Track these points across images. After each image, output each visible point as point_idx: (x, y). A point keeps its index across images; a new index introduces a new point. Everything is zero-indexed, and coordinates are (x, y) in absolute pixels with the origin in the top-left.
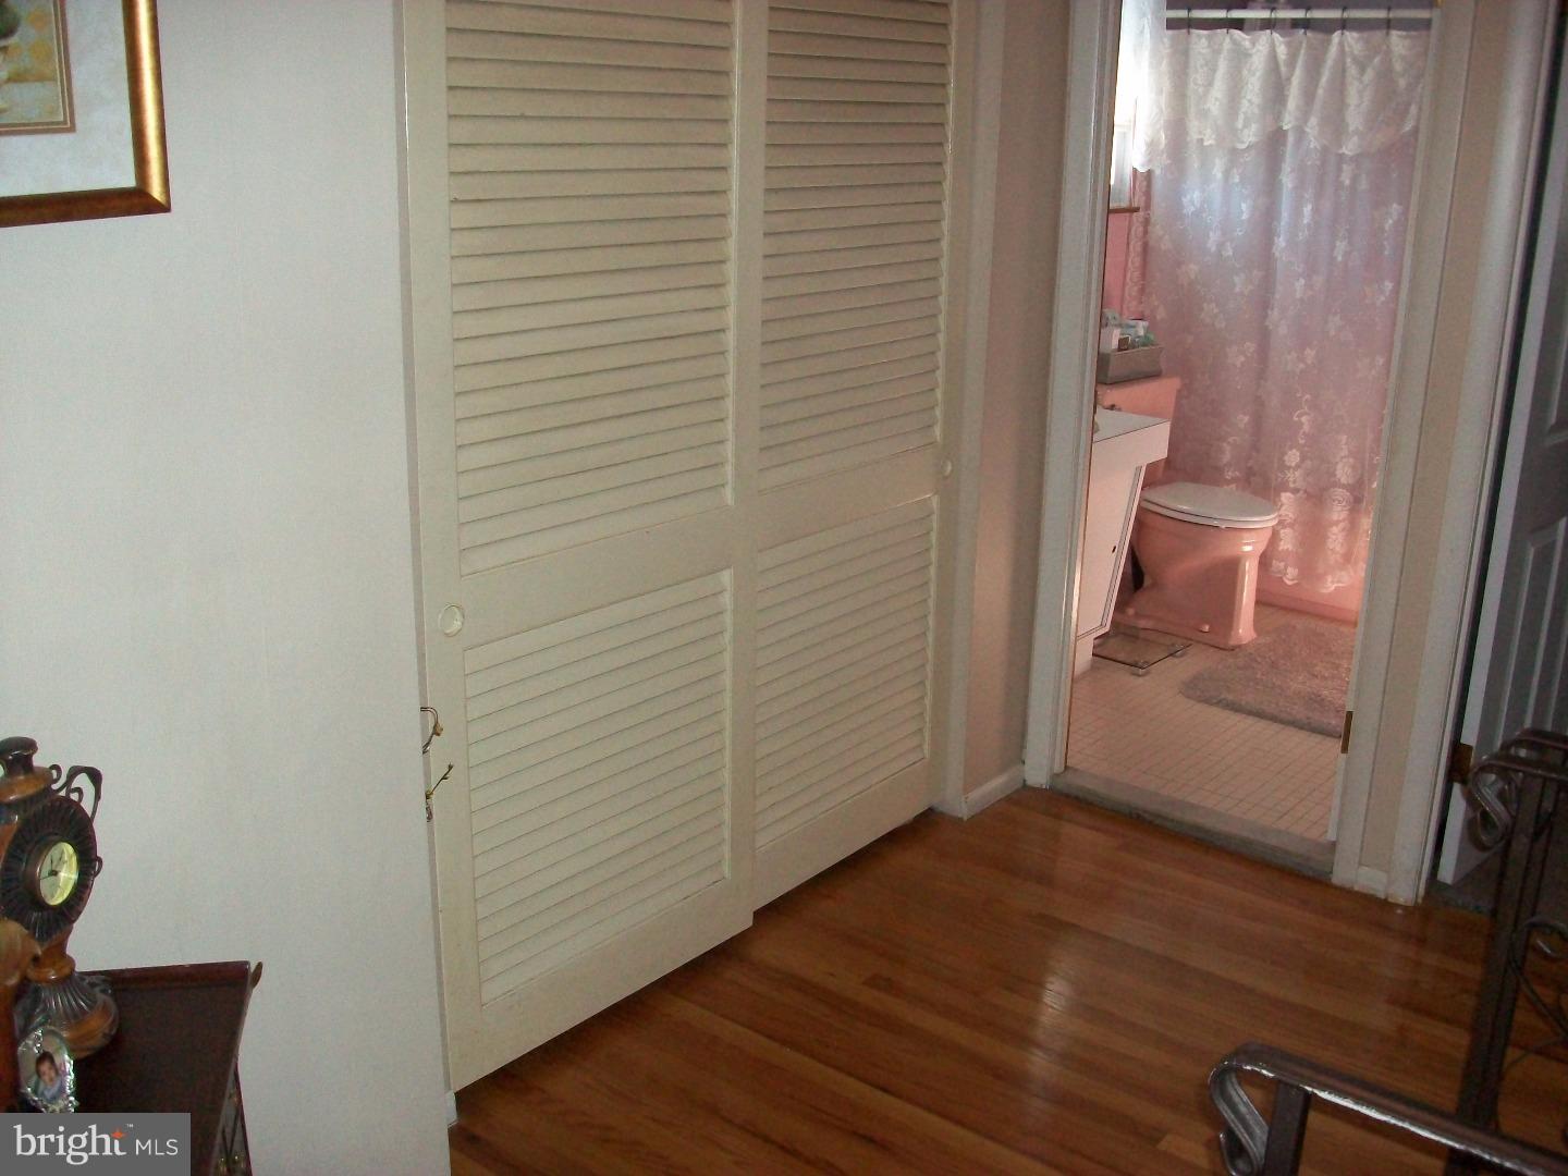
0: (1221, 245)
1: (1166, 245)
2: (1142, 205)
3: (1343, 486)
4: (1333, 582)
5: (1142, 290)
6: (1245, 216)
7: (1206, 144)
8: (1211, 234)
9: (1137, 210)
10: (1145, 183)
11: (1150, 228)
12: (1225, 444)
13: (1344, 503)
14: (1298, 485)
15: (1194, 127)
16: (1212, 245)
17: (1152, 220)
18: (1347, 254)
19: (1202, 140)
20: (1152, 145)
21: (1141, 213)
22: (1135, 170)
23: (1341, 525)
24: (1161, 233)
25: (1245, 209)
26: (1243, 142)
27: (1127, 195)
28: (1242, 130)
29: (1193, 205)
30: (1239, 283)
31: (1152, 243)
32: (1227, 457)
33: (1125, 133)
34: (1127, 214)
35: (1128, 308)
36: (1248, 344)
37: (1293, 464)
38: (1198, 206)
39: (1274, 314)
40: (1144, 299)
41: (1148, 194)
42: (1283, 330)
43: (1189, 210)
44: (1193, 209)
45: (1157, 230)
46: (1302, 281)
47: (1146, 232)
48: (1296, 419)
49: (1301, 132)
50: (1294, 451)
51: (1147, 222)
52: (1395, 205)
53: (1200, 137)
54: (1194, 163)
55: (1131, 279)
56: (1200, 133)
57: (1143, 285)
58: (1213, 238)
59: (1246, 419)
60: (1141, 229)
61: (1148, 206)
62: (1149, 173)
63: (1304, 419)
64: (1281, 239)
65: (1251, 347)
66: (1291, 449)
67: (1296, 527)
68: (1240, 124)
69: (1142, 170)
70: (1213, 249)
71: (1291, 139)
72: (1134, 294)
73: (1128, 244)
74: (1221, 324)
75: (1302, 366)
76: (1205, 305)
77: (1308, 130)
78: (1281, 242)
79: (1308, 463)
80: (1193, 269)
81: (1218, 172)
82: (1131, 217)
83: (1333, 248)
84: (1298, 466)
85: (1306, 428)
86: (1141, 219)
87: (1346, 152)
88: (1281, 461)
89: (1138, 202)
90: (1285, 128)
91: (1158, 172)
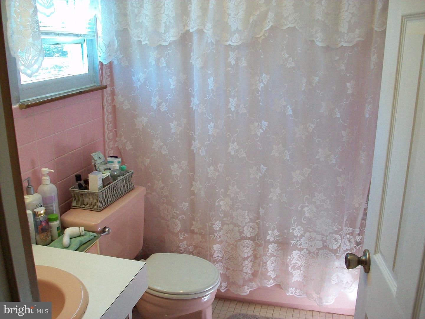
0: (159, 105)
1: (126, 106)
2: (109, 83)
3: (249, 239)
4: (248, 289)
5: (116, 135)
6: (172, 87)
7: (143, 43)
8: (153, 98)
9: (106, 87)
10: (109, 70)
11: (115, 97)
12: (177, 220)
13: (250, 248)
14: (222, 239)
15: (135, 34)
16: (154, 105)
17: (116, 92)
18: (238, 106)
19: (140, 41)
20: (109, 46)
21: (109, 89)
22: (101, 63)
23: (250, 259)
24: (122, 99)
25: (172, 83)
26: (165, 41)
27: (99, 79)
28: (165, 34)
29: (139, 81)
30: (174, 126)
31: (118, 106)
32: (179, 227)
33: (92, 40)
34: (101, 91)
35: (108, 146)
36: (183, 162)
37: (218, 229)
38: (143, 81)
39: (196, 144)
40: (117, 139)
41: (111, 76)
42: (203, 153)
43: (138, 84)
44: (139, 84)
45: (119, 98)
46: (212, 124)
47: (113, 100)
48: (217, 204)
49: (201, 32)
50: (218, 221)
51: (113, 93)
52: (264, 75)
53: (139, 39)
54: (137, 56)
55: (108, 128)
56: (138, 37)
57: (116, 131)
58: (155, 100)
59: (187, 204)
60: (110, 98)
61: (112, 83)
62: (111, 63)
63: (222, 203)
64: (196, 98)
65: (184, 163)
66: (216, 221)
67: (223, 261)
68: (162, 30)
69: (105, 63)
70: (155, 107)
71: (195, 38)
72: (111, 137)
73: (103, 108)
74: (165, 151)
75: (217, 174)
76: (154, 141)
77: (205, 31)
78: (195, 101)
79: (226, 227)
80: (145, 120)
81: (152, 61)
82: (103, 92)
83: (228, 102)
84: (221, 229)
85: (223, 208)
86: (109, 92)
87: (232, 44)
88: (211, 227)
89: (106, 82)
90: (191, 31)
91: (116, 62)
